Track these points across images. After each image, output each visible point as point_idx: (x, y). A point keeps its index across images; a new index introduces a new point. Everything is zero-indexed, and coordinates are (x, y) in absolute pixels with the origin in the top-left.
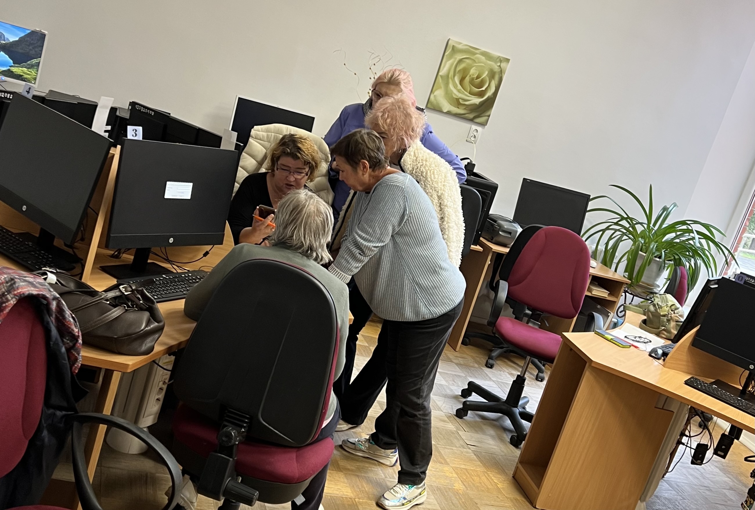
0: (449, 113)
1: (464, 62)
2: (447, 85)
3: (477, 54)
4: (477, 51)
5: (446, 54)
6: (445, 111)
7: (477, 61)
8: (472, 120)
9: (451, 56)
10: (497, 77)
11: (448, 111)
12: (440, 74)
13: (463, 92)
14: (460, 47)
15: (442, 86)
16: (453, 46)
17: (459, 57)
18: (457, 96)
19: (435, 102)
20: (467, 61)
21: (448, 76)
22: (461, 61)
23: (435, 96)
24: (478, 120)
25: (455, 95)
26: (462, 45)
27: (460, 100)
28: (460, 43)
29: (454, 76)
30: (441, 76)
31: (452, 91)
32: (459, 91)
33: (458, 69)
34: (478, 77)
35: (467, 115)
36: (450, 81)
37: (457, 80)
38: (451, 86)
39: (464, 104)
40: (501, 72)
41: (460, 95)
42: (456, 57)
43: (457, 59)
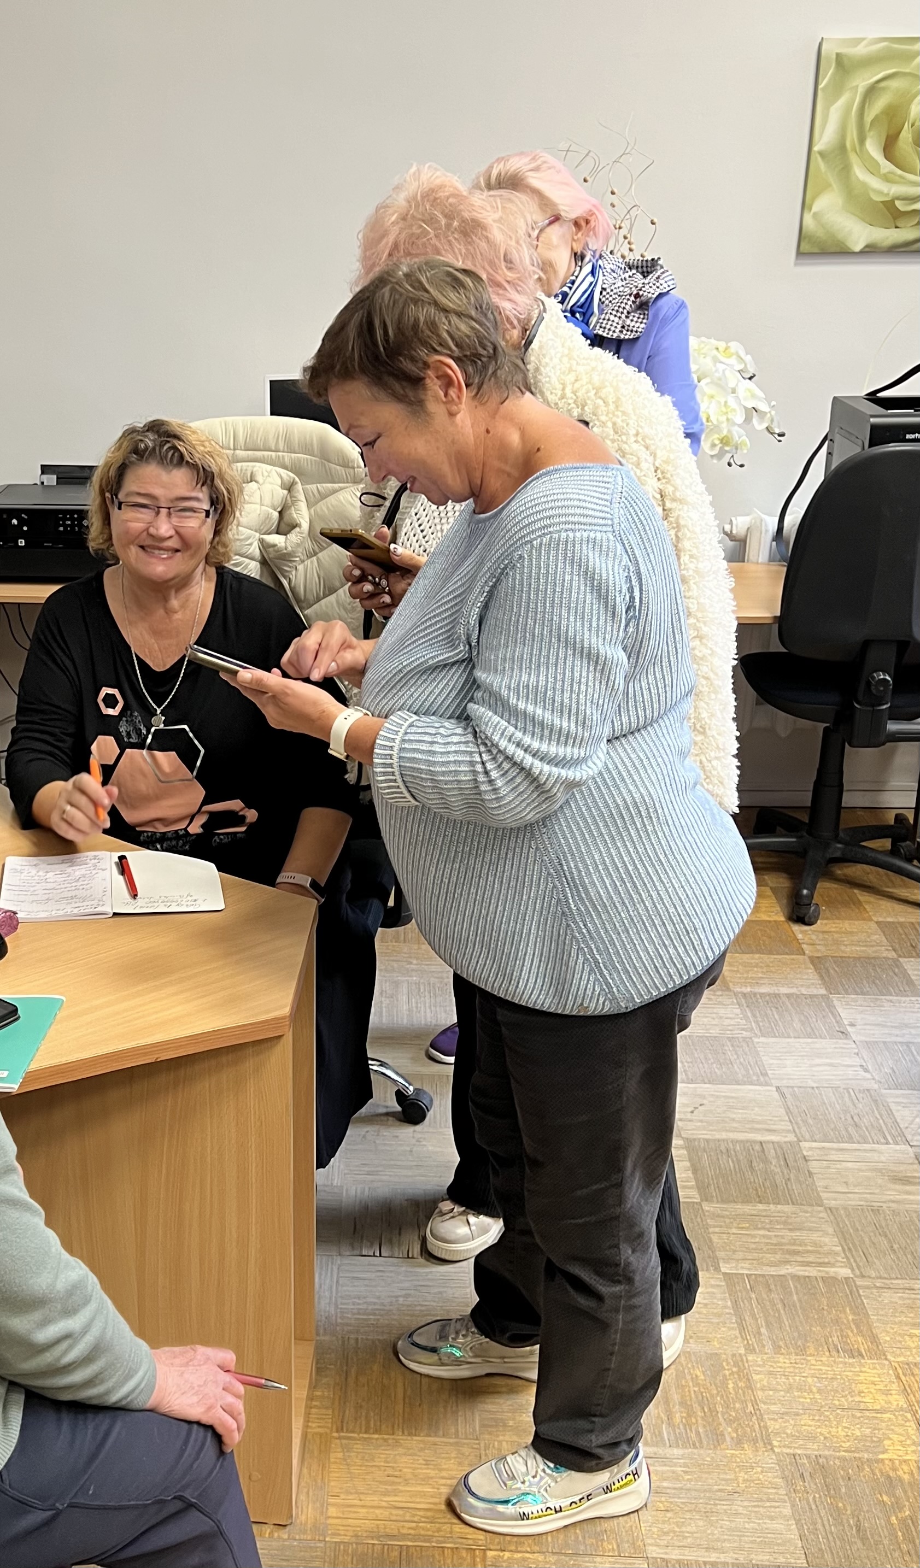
0: (871, 251)
1: (884, 89)
2: (845, 171)
5: (820, 87)
6: (857, 248)
9: (838, 88)
11: (867, 246)
12: (816, 148)
13: (900, 176)
14: (861, 50)
15: (832, 179)
16: (837, 55)
17: (862, 81)
18: (888, 194)
19: (820, 233)
20: (894, 84)
21: (842, 148)
22: (872, 92)
23: (815, 214)
25: (880, 193)
26: (866, 43)
27: (897, 203)
28: (858, 41)
29: (862, 140)
30: (821, 154)
31: (864, 184)
32: (887, 178)
33: (869, 118)
36: (853, 158)
37: (873, 149)
38: (859, 173)
39: (914, 211)
41: (896, 190)
42: (854, 84)
43: (861, 90)
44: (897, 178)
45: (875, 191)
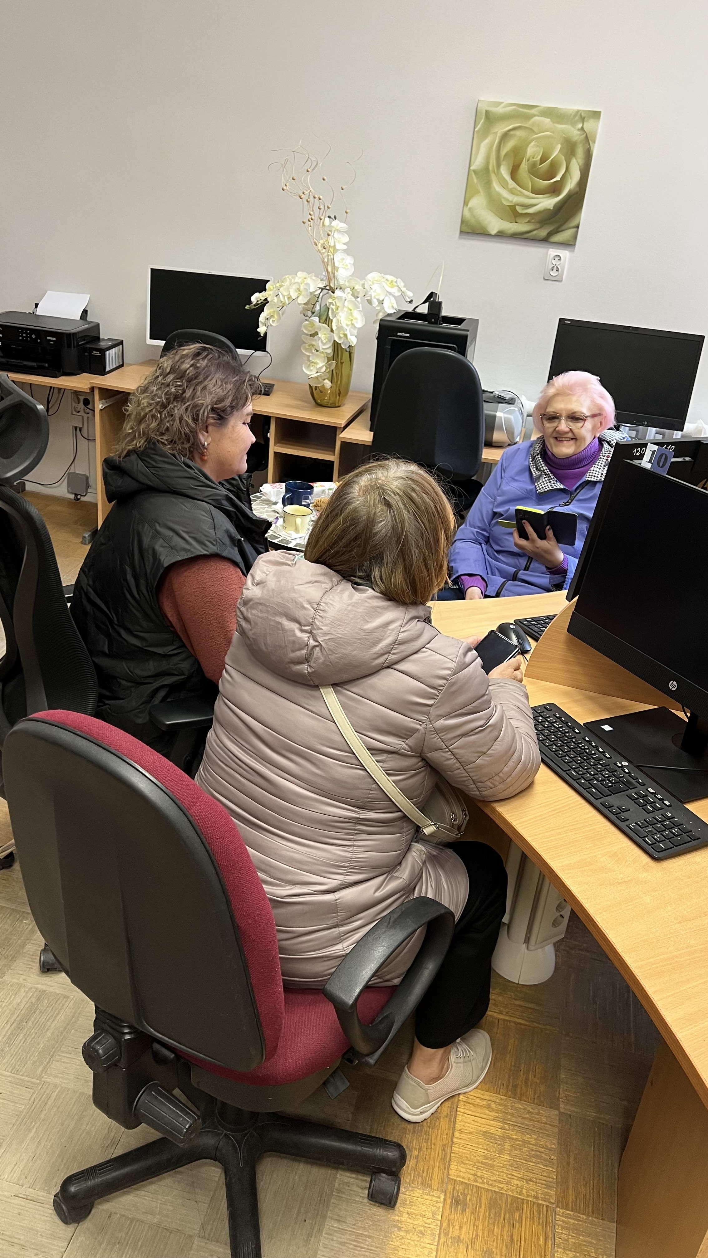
0: (501, 235)
1: (512, 135)
2: (488, 184)
3: (534, 116)
4: (533, 111)
5: (476, 130)
6: (494, 232)
7: (536, 130)
8: (545, 240)
9: (485, 132)
10: (580, 152)
11: (499, 232)
12: (472, 168)
13: (520, 191)
14: (500, 110)
15: (480, 188)
16: (486, 111)
17: (501, 129)
18: (512, 202)
19: (473, 221)
20: (518, 133)
22: (505, 136)
23: (469, 208)
24: (558, 238)
25: (508, 200)
26: (502, 105)
27: (518, 208)
28: (499, 104)
29: (499, 166)
30: (474, 171)
31: (499, 194)
32: (512, 192)
33: (503, 152)
34: (543, 160)
35: (535, 232)
36: (493, 177)
37: (505, 172)
38: (497, 187)
39: (527, 214)
40: (588, 140)
41: (516, 199)
42: (496, 130)
43: (499, 135)
44: (519, 193)
45: (504, 198)
